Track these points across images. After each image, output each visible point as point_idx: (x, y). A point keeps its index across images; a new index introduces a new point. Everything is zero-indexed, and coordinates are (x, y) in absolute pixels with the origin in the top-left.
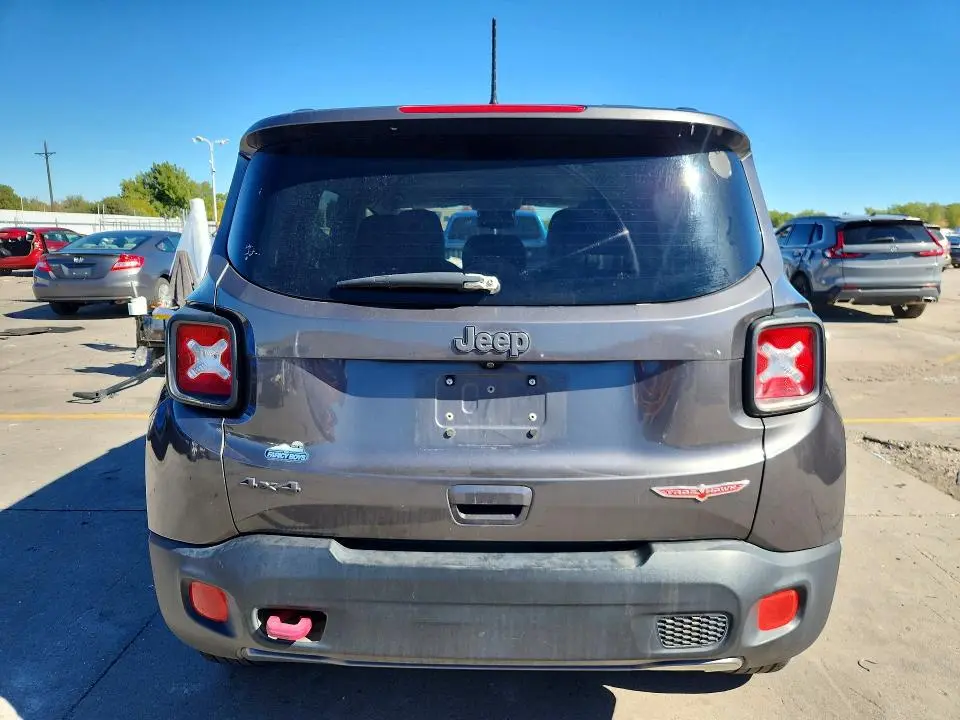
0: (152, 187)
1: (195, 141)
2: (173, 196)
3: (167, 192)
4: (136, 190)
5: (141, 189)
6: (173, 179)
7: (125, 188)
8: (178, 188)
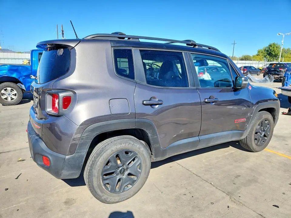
0: (268, 51)
1: (278, 35)
2: (274, 54)
3: (272, 52)
4: (262, 52)
5: (264, 52)
6: (275, 48)
7: (259, 52)
8: (276, 51)
